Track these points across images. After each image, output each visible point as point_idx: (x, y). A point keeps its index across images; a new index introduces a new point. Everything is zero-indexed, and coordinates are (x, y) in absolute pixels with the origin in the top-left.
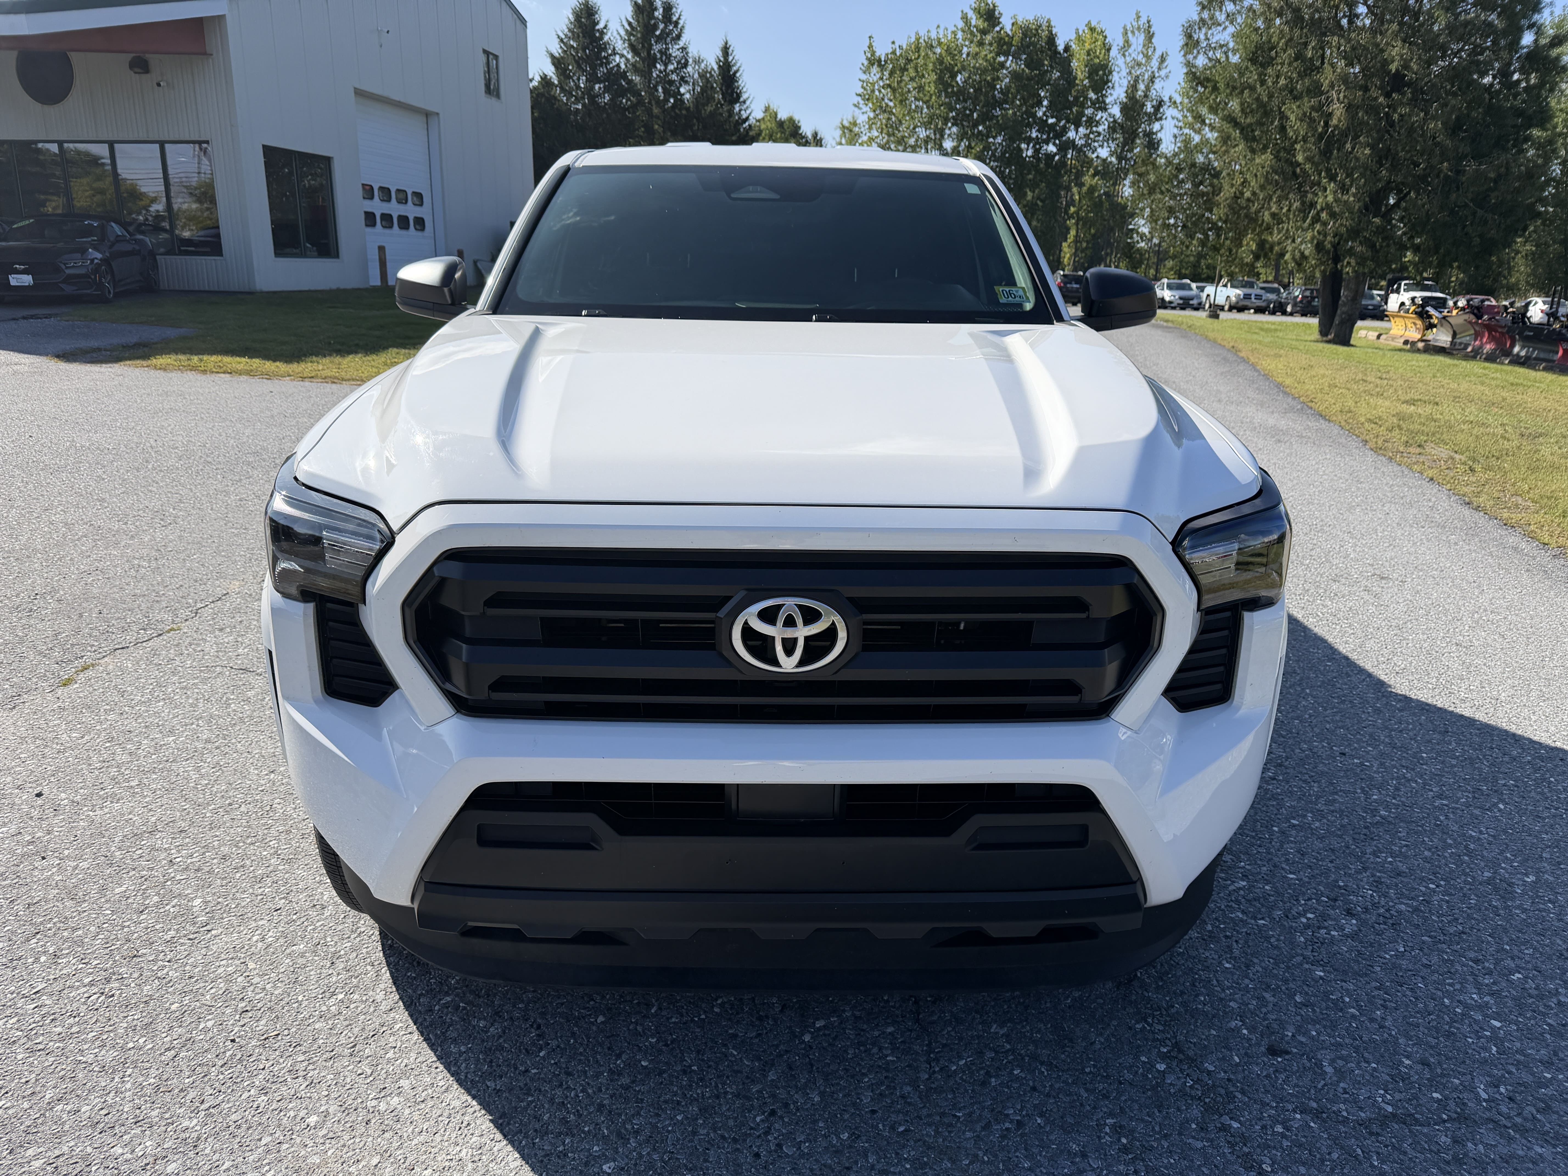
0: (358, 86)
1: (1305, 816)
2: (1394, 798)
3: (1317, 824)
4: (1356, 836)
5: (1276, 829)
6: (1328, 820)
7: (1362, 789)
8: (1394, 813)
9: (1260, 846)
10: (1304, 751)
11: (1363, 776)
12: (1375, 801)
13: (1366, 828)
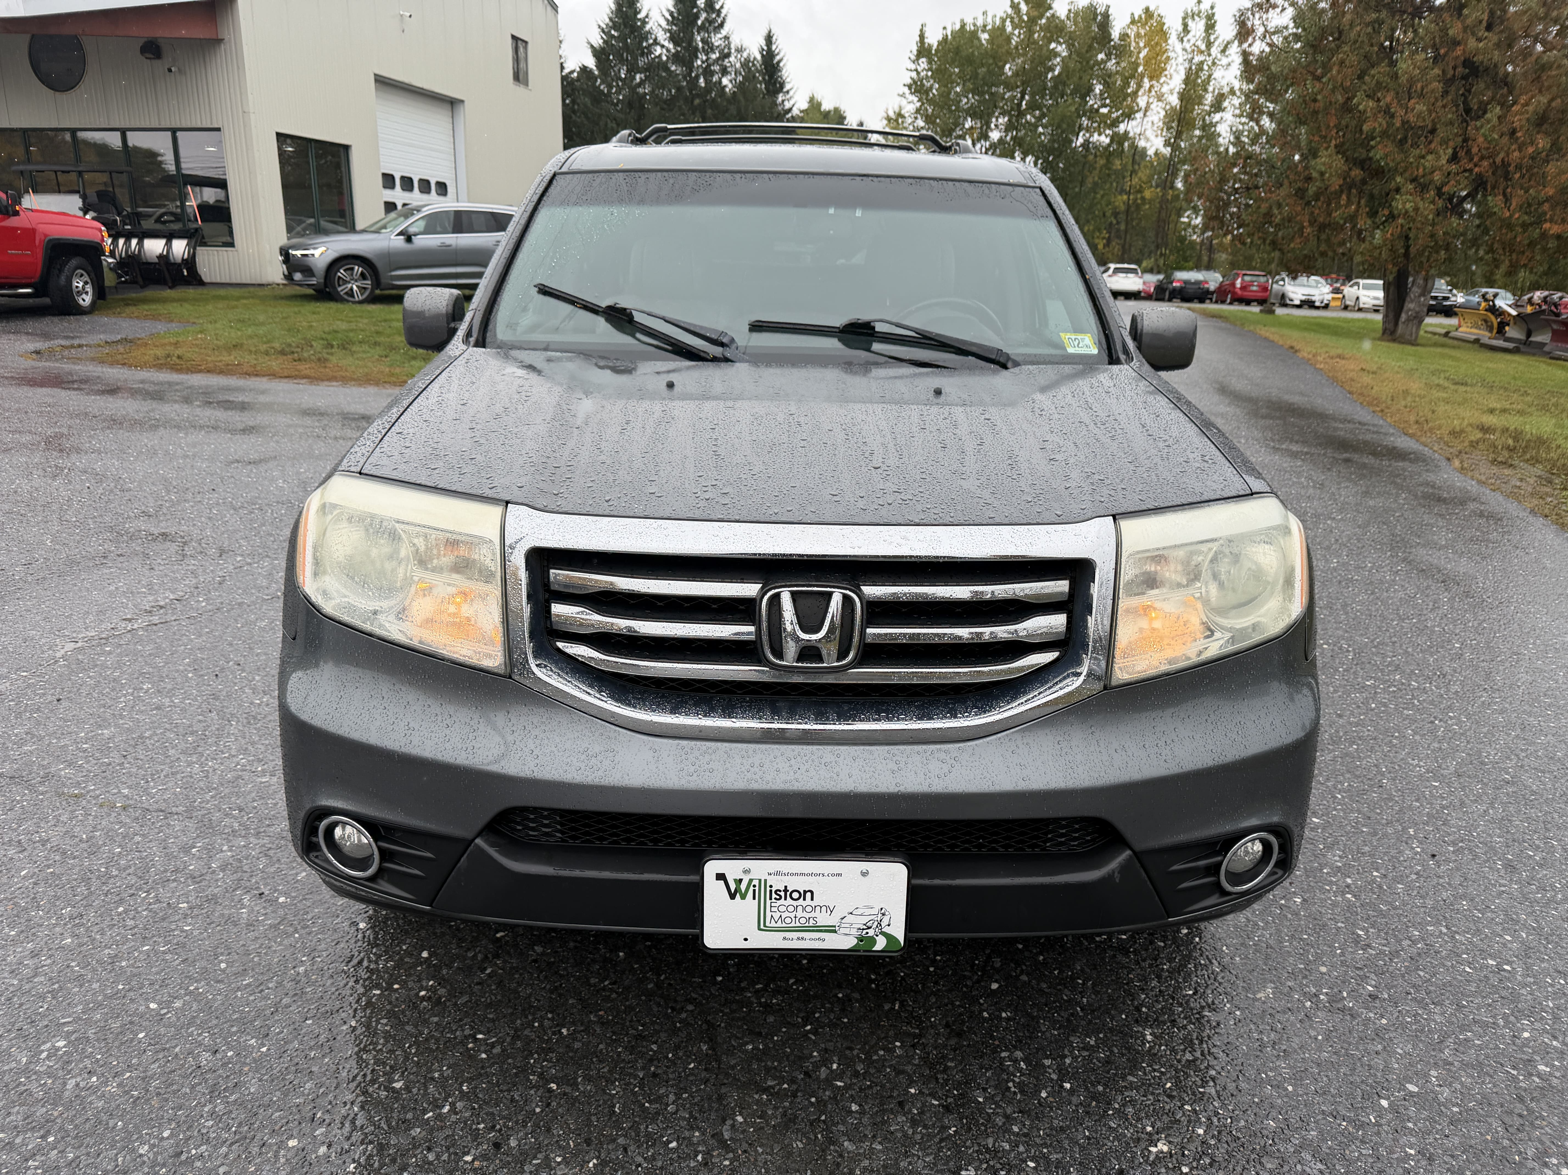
0: (378, 72)
1: (1427, 1076)
2: (1555, 1038)
3: (1446, 1092)
4: (1507, 1120)
5: (1384, 1103)
6: (1462, 1083)
7: (1505, 1017)
8: (1558, 1069)
9: (1363, 1142)
10: (1414, 942)
11: (1504, 993)
12: (1526, 1043)
13: (1521, 1099)
